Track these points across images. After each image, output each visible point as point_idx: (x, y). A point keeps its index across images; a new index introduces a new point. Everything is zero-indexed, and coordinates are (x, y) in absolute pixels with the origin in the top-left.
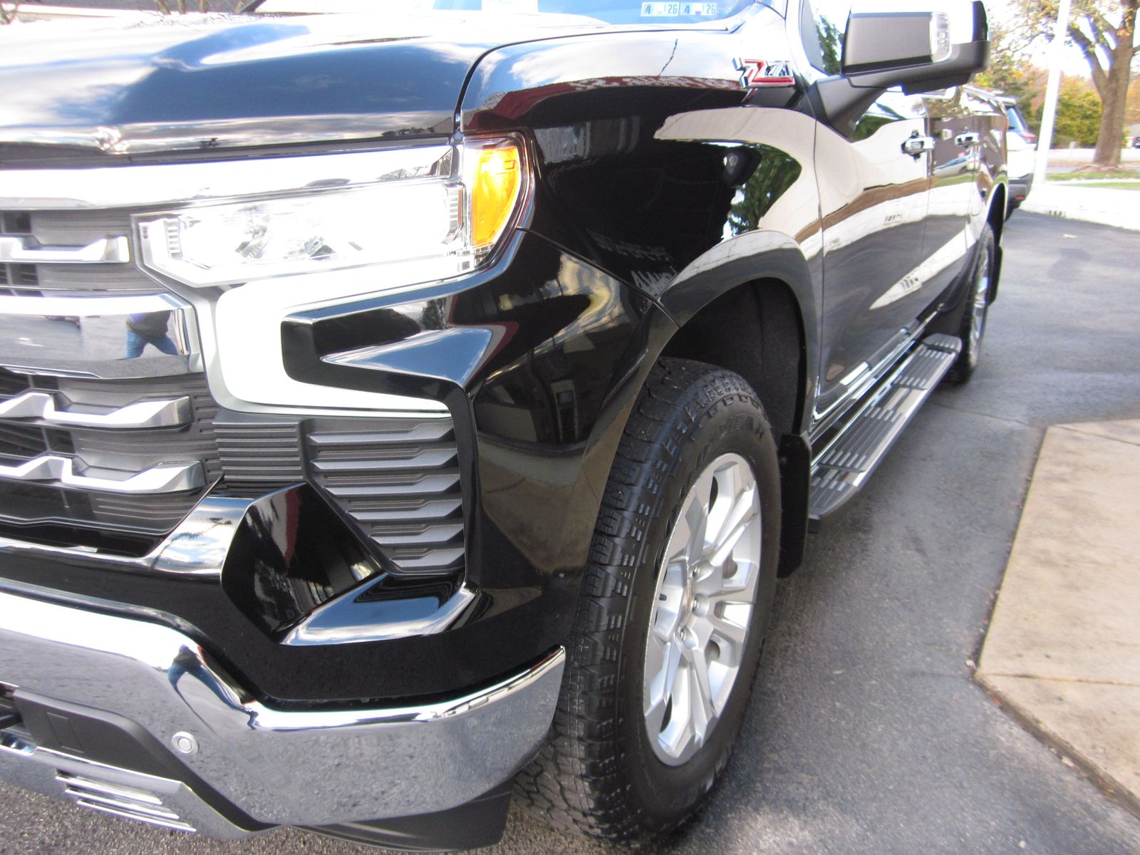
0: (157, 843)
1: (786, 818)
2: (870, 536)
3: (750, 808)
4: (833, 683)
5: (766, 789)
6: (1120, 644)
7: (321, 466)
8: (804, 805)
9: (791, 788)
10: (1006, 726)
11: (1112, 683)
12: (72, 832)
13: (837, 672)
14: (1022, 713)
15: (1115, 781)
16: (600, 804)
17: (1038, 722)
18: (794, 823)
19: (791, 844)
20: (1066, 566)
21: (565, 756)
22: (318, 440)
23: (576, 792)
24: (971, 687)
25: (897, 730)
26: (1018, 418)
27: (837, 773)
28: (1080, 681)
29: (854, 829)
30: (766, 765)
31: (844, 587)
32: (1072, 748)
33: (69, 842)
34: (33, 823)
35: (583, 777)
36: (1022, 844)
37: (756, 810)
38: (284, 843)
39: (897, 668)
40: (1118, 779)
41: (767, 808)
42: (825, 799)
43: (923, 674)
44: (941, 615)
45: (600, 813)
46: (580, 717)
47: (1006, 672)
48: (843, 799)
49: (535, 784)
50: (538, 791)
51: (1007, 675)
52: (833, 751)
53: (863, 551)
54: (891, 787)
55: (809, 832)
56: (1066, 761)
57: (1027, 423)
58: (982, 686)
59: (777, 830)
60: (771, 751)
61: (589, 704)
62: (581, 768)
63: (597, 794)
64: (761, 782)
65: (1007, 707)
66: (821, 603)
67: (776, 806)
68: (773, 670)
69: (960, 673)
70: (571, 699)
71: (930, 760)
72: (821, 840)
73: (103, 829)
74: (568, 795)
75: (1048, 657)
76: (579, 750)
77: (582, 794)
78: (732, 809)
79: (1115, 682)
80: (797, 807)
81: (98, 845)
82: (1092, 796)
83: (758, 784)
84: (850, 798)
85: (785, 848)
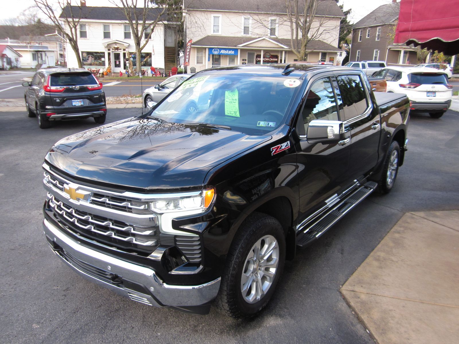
0: (140, 311)
1: (278, 318)
2: (330, 248)
3: (270, 315)
4: (302, 288)
5: (275, 312)
6: (384, 284)
7: (177, 243)
8: (283, 316)
9: (281, 312)
10: (342, 303)
11: (375, 295)
12: (121, 307)
13: (304, 286)
14: (347, 300)
15: (361, 318)
16: (230, 309)
17: (350, 302)
18: (279, 319)
19: (277, 324)
20: (382, 261)
21: (223, 298)
22: (177, 239)
23: (225, 306)
24: (338, 292)
25: (313, 301)
26: (398, 209)
27: (294, 310)
28: (367, 293)
29: (293, 322)
30: (277, 306)
31: (315, 263)
32: (355, 310)
33: (121, 309)
34: (113, 305)
35: (226, 303)
36: (331, 329)
37: (272, 316)
38: (166, 313)
39: (320, 286)
40: (362, 318)
41: (274, 316)
42: (289, 315)
43: (327, 288)
44: (339, 273)
45: (230, 311)
46: (225, 291)
47: (348, 289)
48: (293, 316)
49: (217, 304)
50: (218, 306)
51: (349, 290)
52: (295, 305)
53: (326, 252)
54: (305, 314)
55: (282, 322)
56: (353, 313)
57: (400, 210)
58: (340, 293)
59: (275, 320)
60: (280, 304)
61: (227, 288)
62: (226, 301)
63: (229, 307)
64: (275, 310)
65: (344, 299)
66: (307, 267)
67: (276, 315)
68: (288, 284)
69: (337, 289)
70: (224, 287)
71: (318, 309)
72: (284, 324)
73: (128, 307)
74: (224, 307)
75: (362, 286)
76: (226, 297)
77: (226, 306)
78: (266, 315)
79: (376, 294)
80: (281, 316)
81: (127, 310)
82: (355, 321)
83: (274, 311)
84: (294, 316)
85: (275, 324)
